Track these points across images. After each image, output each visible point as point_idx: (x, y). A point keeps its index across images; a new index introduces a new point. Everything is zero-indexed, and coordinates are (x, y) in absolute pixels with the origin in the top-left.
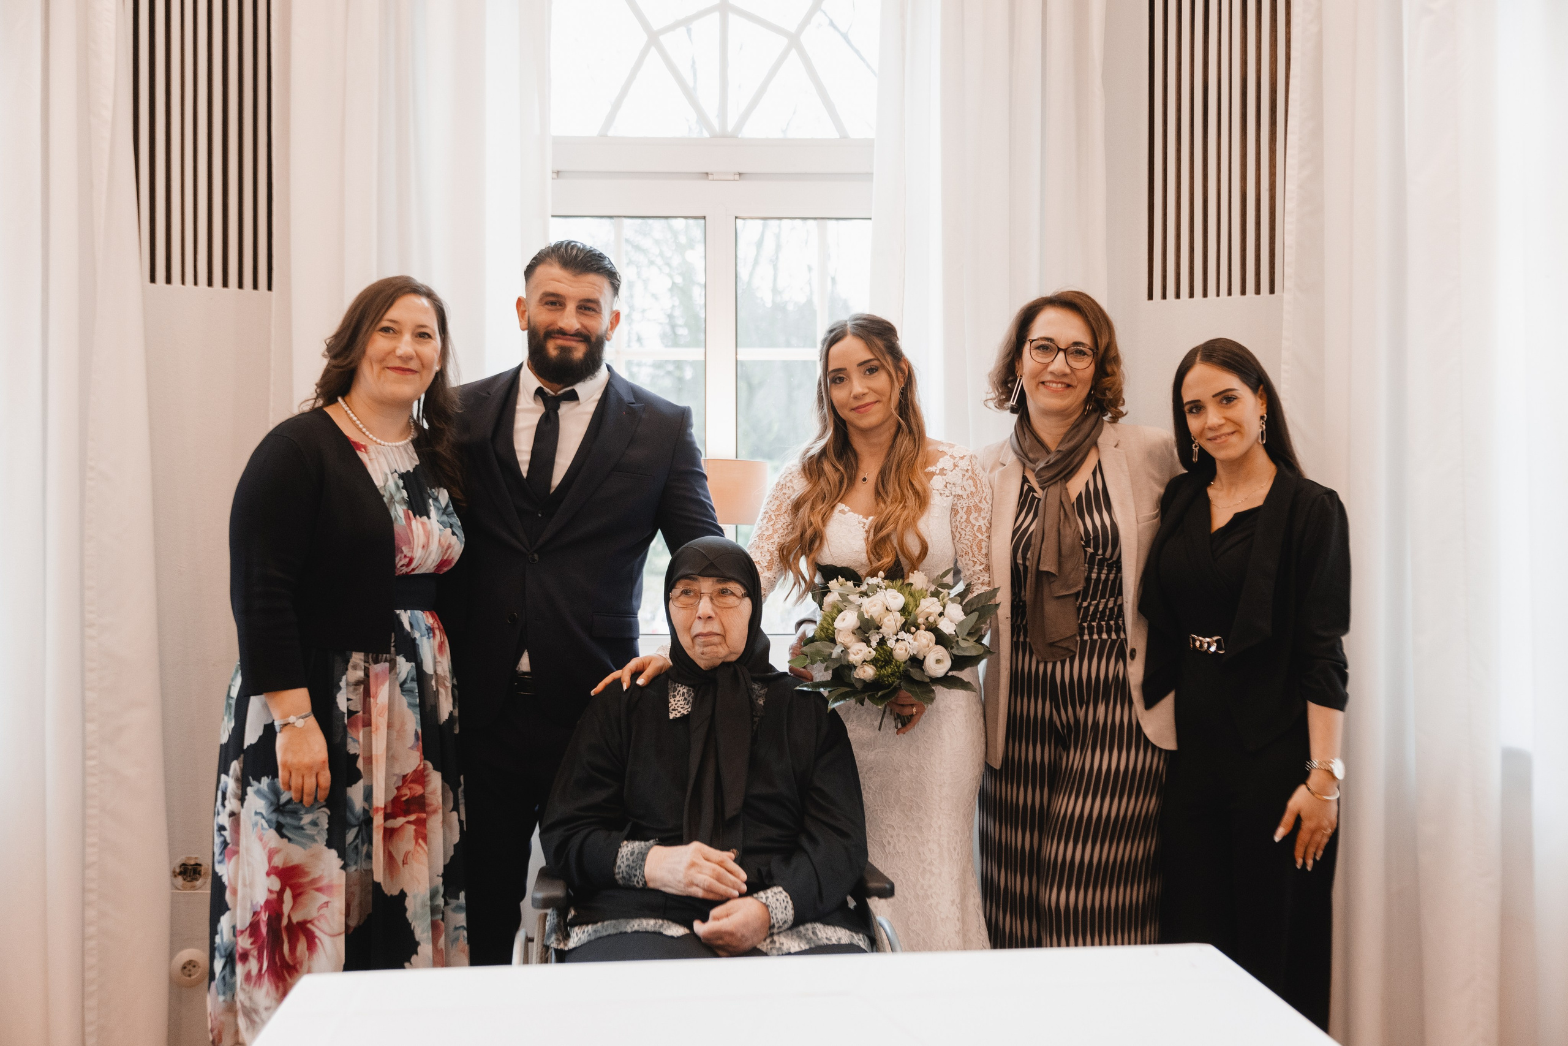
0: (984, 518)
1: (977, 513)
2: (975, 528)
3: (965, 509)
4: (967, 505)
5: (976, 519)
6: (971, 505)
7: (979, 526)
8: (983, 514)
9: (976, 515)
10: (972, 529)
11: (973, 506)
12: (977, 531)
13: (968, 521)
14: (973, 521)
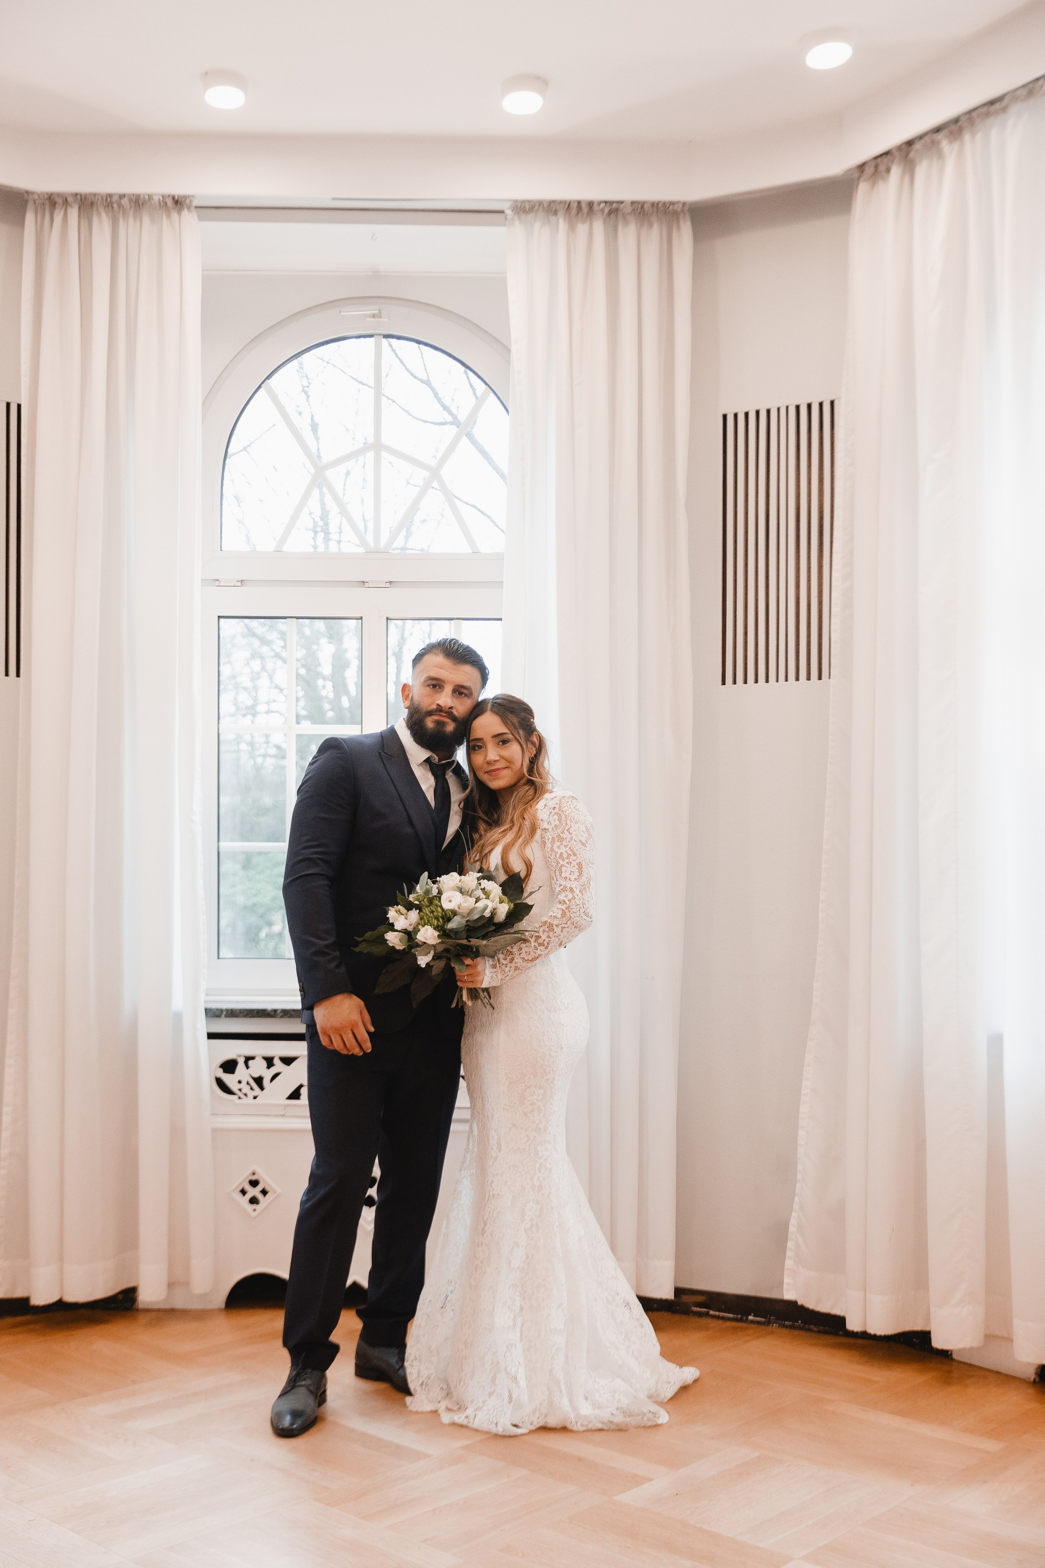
0: (566, 846)
1: (560, 842)
2: (558, 856)
3: (550, 840)
4: (552, 836)
5: (559, 847)
6: (555, 836)
7: (561, 853)
8: (565, 843)
9: (559, 844)
10: (556, 856)
11: (557, 836)
12: (559, 858)
13: (552, 850)
14: (556, 849)
